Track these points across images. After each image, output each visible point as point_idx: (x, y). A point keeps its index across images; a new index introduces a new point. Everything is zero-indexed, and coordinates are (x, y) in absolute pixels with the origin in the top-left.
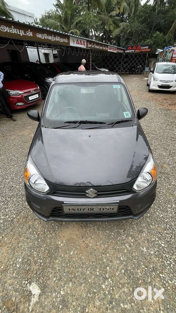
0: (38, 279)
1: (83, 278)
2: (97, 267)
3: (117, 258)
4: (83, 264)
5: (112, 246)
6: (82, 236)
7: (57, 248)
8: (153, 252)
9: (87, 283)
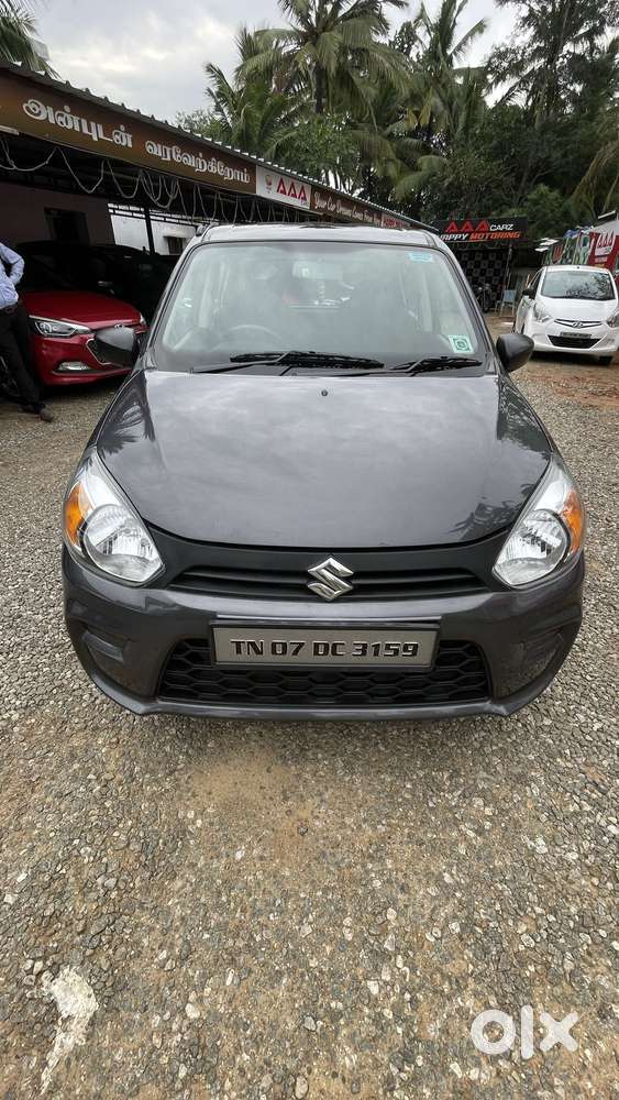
0: (89, 952)
1: (285, 951)
2: (344, 911)
3: (429, 874)
4: (286, 896)
5: (406, 831)
6: (284, 792)
7: (181, 832)
8: (576, 856)
9: (302, 975)
